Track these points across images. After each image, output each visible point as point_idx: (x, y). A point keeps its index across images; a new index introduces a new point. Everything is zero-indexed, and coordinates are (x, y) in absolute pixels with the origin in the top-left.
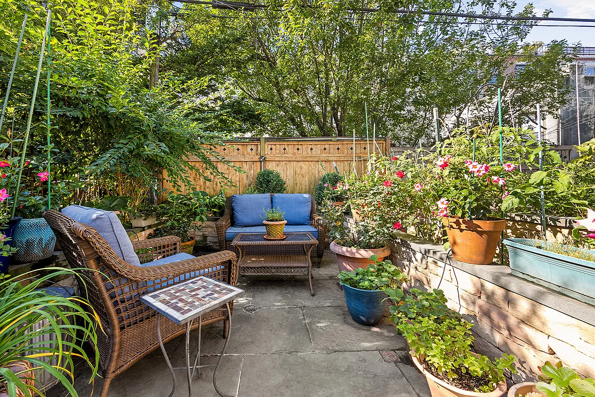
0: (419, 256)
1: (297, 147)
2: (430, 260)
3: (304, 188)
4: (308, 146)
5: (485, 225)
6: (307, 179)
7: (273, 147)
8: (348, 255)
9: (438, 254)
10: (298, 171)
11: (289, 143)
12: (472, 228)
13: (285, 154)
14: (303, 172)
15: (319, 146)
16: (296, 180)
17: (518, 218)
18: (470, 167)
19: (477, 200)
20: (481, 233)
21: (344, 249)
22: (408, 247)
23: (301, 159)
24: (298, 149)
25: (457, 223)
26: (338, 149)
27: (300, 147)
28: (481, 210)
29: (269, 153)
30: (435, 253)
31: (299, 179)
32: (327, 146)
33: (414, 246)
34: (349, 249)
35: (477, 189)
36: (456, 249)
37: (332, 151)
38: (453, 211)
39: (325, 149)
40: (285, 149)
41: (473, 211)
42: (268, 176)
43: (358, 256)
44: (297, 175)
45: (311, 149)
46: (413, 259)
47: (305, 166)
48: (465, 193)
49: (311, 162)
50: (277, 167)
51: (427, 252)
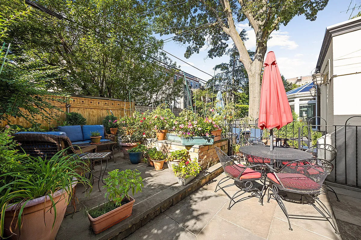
0: (149, 142)
1: (90, 101)
2: (152, 142)
3: (94, 122)
4: (97, 101)
5: (163, 131)
6: (96, 118)
7: (76, 100)
8: (128, 145)
9: (154, 140)
10: (91, 113)
11: (85, 99)
12: (161, 132)
13: (83, 104)
14: (94, 114)
15: (103, 102)
16: (90, 118)
17: (170, 130)
18: (161, 118)
19: (162, 125)
20: (163, 133)
21: (126, 144)
22: (146, 140)
23: (93, 108)
24: (91, 102)
25: (159, 131)
26: (112, 104)
27: (92, 101)
28: (163, 128)
29: (73, 103)
30: (153, 140)
31: (92, 117)
32: (107, 102)
33: (148, 139)
34: (128, 143)
35: (162, 123)
36: (158, 138)
37: (109, 105)
38: (158, 128)
39: (106, 104)
40: (83, 102)
41: (162, 128)
42: (75, 116)
43: (132, 145)
44: (90, 116)
45: (99, 103)
46: (148, 143)
47: (95, 111)
48: (160, 124)
49: (98, 110)
50: (78, 111)
51: (152, 140)
